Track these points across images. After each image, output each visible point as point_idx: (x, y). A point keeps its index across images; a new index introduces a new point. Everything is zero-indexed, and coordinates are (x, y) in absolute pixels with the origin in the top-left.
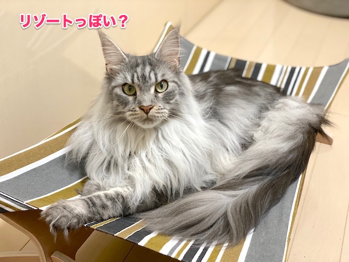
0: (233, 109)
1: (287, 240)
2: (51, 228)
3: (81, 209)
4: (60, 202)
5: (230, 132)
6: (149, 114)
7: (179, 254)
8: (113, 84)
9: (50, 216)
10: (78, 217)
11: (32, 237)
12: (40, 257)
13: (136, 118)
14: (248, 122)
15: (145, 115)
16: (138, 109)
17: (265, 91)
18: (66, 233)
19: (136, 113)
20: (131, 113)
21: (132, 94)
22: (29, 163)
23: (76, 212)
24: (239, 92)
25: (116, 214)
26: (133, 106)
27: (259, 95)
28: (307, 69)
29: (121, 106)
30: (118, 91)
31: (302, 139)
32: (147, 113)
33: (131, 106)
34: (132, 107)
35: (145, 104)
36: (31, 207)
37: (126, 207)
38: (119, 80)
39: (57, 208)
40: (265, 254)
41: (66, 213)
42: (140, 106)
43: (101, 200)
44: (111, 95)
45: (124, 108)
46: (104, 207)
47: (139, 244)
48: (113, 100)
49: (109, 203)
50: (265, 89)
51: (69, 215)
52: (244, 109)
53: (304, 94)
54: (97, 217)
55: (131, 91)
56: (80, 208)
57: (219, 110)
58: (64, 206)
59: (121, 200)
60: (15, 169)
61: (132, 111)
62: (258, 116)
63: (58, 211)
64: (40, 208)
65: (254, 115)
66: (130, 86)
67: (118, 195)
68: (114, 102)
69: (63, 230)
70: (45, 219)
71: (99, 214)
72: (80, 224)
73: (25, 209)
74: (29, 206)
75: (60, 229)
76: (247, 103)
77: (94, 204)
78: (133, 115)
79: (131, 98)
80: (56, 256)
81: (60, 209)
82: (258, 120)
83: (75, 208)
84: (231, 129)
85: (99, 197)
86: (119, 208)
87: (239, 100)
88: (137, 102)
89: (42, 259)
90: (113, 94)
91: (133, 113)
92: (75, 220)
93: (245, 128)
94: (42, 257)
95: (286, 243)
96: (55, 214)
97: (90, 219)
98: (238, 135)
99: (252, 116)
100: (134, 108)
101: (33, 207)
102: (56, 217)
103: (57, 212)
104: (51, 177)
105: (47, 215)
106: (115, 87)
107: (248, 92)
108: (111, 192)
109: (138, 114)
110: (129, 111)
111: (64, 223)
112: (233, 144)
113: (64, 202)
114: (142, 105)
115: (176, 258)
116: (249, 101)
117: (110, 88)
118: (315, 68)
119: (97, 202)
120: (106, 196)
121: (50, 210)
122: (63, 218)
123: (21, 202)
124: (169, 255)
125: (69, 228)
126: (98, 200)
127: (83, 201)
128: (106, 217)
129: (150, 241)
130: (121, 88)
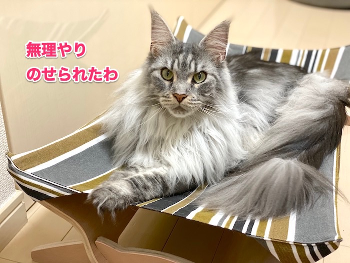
0: (259, 90)
1: (334, 203)
2: (98, 211)
3: (127, 190)
4: (105, 184)
5: (257, 112)
6: (181, 103)
7: (228, 224)
8: (153, 66)
9: (97, 199)
10: (125, 198)
11: (75, 224)
12: (84, 243)
13: (168, 104)
14: (275, 101)
15: (177, 103)
16: (171, 96)
17: (288, 71)
18: (113, 215)
19: (169, 99)
20: (164, 99)
21: (169, 79)
22: (66, 152)
23: (122, 193)
24: (263, 74)
25: (157, 194)
26: (168, 93)
27: (282, 75)
28: (324, 51)
29: (156, 90)
30: (157, 74)
31: (333, 109)
32: (180, 102)
33: (166, 92)
34: (166, 94)
35: (179, 92)
36: (75, 191)
37: (165, 187)
38: (160, 63)
39: (103, 190)
40: (316, 217)
41: (112, 195)
42: (174, 93)
43: (142, 181)
44: (148, 78)
45: (159, 92)
46: (146, 188)
47: (187, 217)
48: (150, 82)
49: (149, 184)
50: (287, 69)
51: (116, 197)
52: (269, 89)
53: (325, 68)
54: (141, 197)
55: (169, 75)
56: (125, 188)
57: (246, 92)
58: (110, 188)
59: (160, 180)
60: (54, 157)
61: (166, 97)
62: (284, 94)
63: (105, 193)
64: (84, 192)
65: (280, 93)
66: (169, 71)
67: (157, 175)
68: (151, 84)
69: (110, 212)
70: (92, 201)
71: (142, 194)
72: (127, 205)
73: (68, 194)
74: (73, 190)
75: (108, 211)
76: (272, 83)
77: (137, 185)
78: (166, 101)
79: (167, 83)
80: (100, 241)
81: (106, 191)
82: (284, 97)
83: (121, 190)
84: (258, 109)
85: (139, 178)
86: (159, 188)
87: (263, 81)
88: (172, 89)
89: (87, 246)
90: (152, 76)
91: (167, 99)
92: (122, 202)
93: (271, 106)
94: (86, 243)
95: (335, 206)
96: (102, 196)
97: (135, 199)
98: (266, 115)
99: (278, 95)
100: (168, 95)
101: (77, 191)
102: (103, 199)
103: (103, 194)
104: (87, 165)
105: (93, 197)
106: (155, 70)
107: (271, 73)
108: (150, 173)
109: (171, 101)
110: (163, 96)
111: (112, 205)
112: (262, 123)
113: (108, 184)
114: (176, 92)
115: (227, 227)
116: (274, 82)
117: (150, 69)
118: (332, 50)
119: (139, 182)
120: (146, 177)
121: (96, 193)
122: (109, 200)
123: (64, 187)
124: (219, 226)
125: (116, 210)
126: (139, 181)
127: (127, 182)
128: (148, 197)
129: (197, 215)
130: (160, 71)
